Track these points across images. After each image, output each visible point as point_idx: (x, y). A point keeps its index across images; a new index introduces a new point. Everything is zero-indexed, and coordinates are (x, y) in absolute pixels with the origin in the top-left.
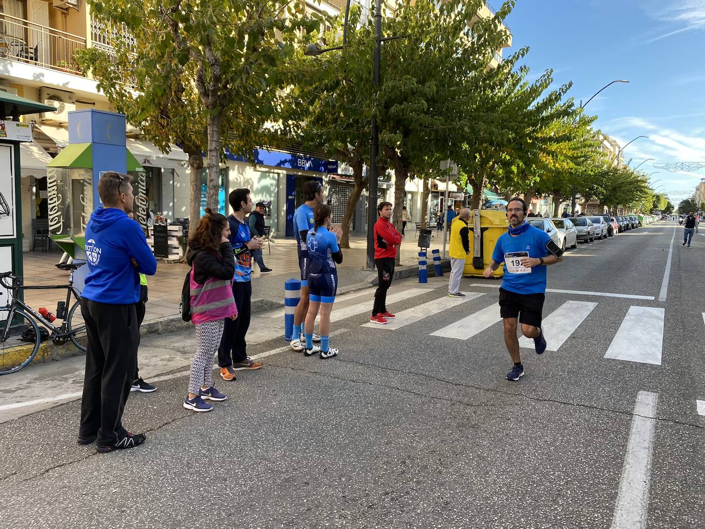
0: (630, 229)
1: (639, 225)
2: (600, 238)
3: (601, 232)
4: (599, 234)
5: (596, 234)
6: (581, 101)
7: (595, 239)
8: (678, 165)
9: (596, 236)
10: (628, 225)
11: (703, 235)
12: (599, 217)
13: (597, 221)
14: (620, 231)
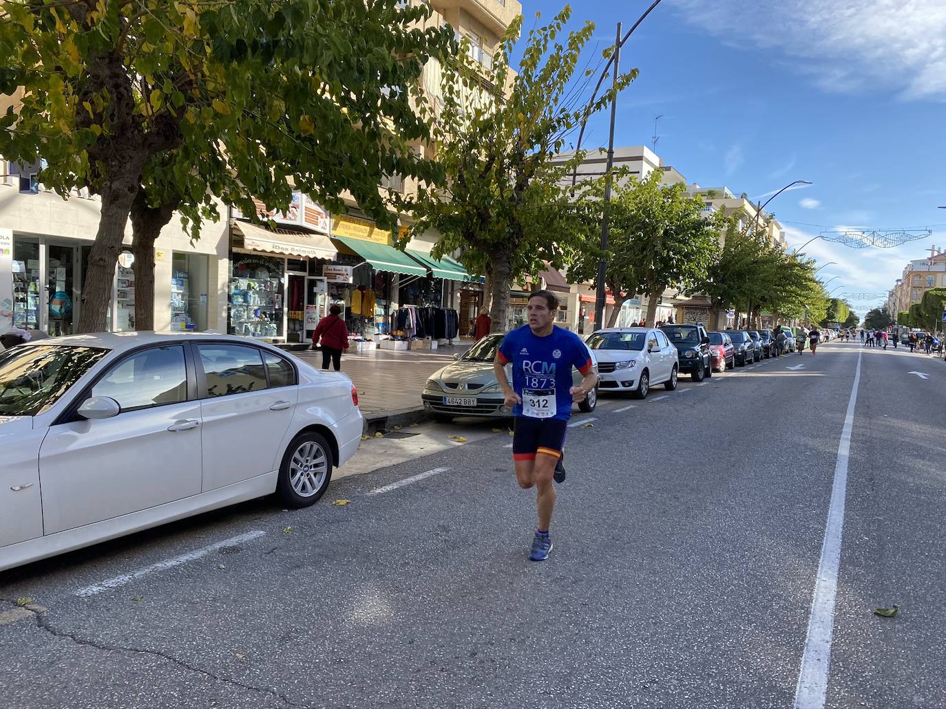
2: (636, 395)
3: (636, 377)
4: (631, 383)
5: (623, 383)
6: (619, 25)
9: (621, 388)
11: (920, 375)
14: (729, 367)
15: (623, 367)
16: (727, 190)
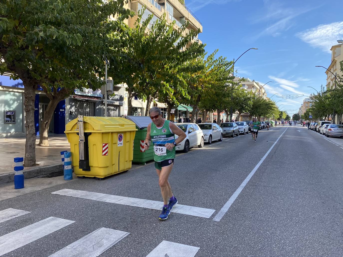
0: (265, 128)
1: (271, 126)
2: (243, 134)
4: (242, 132)
7: (239, 134)
8: (287, 96)
10: (264, 126)
11: (299, 131)
12: (243, 122)
13: (242, 124)
15: (241, 129)
16: (248, 79)
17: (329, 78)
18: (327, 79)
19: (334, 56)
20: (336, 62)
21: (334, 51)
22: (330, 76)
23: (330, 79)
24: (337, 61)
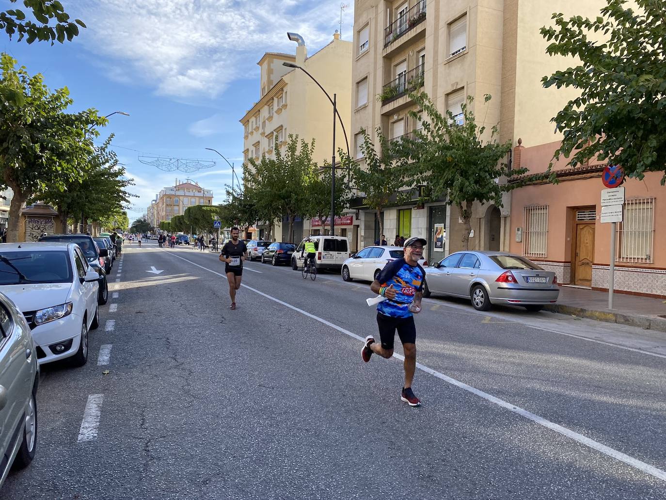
15: (49, 319)
17: (252, 133)
18: (246, 137)
19: (269, 77)
20: (282, 89)
21: (269, 66)
22: (258, 128)
23: (263, 134)
24: (287, 84)
